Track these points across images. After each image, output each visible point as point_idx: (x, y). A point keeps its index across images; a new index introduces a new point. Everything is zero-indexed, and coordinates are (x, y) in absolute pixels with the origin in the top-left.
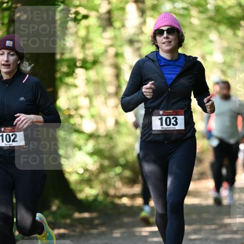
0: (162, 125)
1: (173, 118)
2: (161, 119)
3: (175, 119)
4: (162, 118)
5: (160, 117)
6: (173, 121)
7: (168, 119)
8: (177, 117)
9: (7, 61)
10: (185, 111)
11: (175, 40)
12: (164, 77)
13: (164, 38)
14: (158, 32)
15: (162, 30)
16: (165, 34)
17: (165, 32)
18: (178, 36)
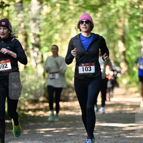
0: (83, 71)
2: (83, 68)
6: (89, 69)
9: (3, 32)
10: (95, 64)
12: (84, 47)
13: (84, 25)
15: (83, 21)
16: (84, 23)
18: (91, 25)
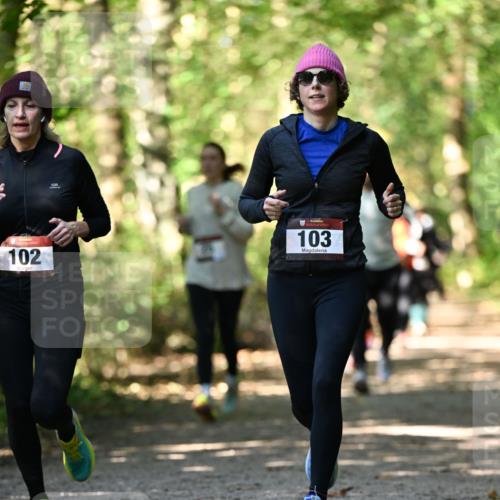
1: (323, 234)
3: (326, 235)
4: (303, 232)
5: (300, 231)
7: (314, 235)
8: (330, 231)
9: (23, 118)
10: (345, 224)
11: (331, 93)
12: (307, 163)
13: (313, 88)
14: (303, 77)
15: (310, 73)
17: (315, 78)
18: (338, 87)
